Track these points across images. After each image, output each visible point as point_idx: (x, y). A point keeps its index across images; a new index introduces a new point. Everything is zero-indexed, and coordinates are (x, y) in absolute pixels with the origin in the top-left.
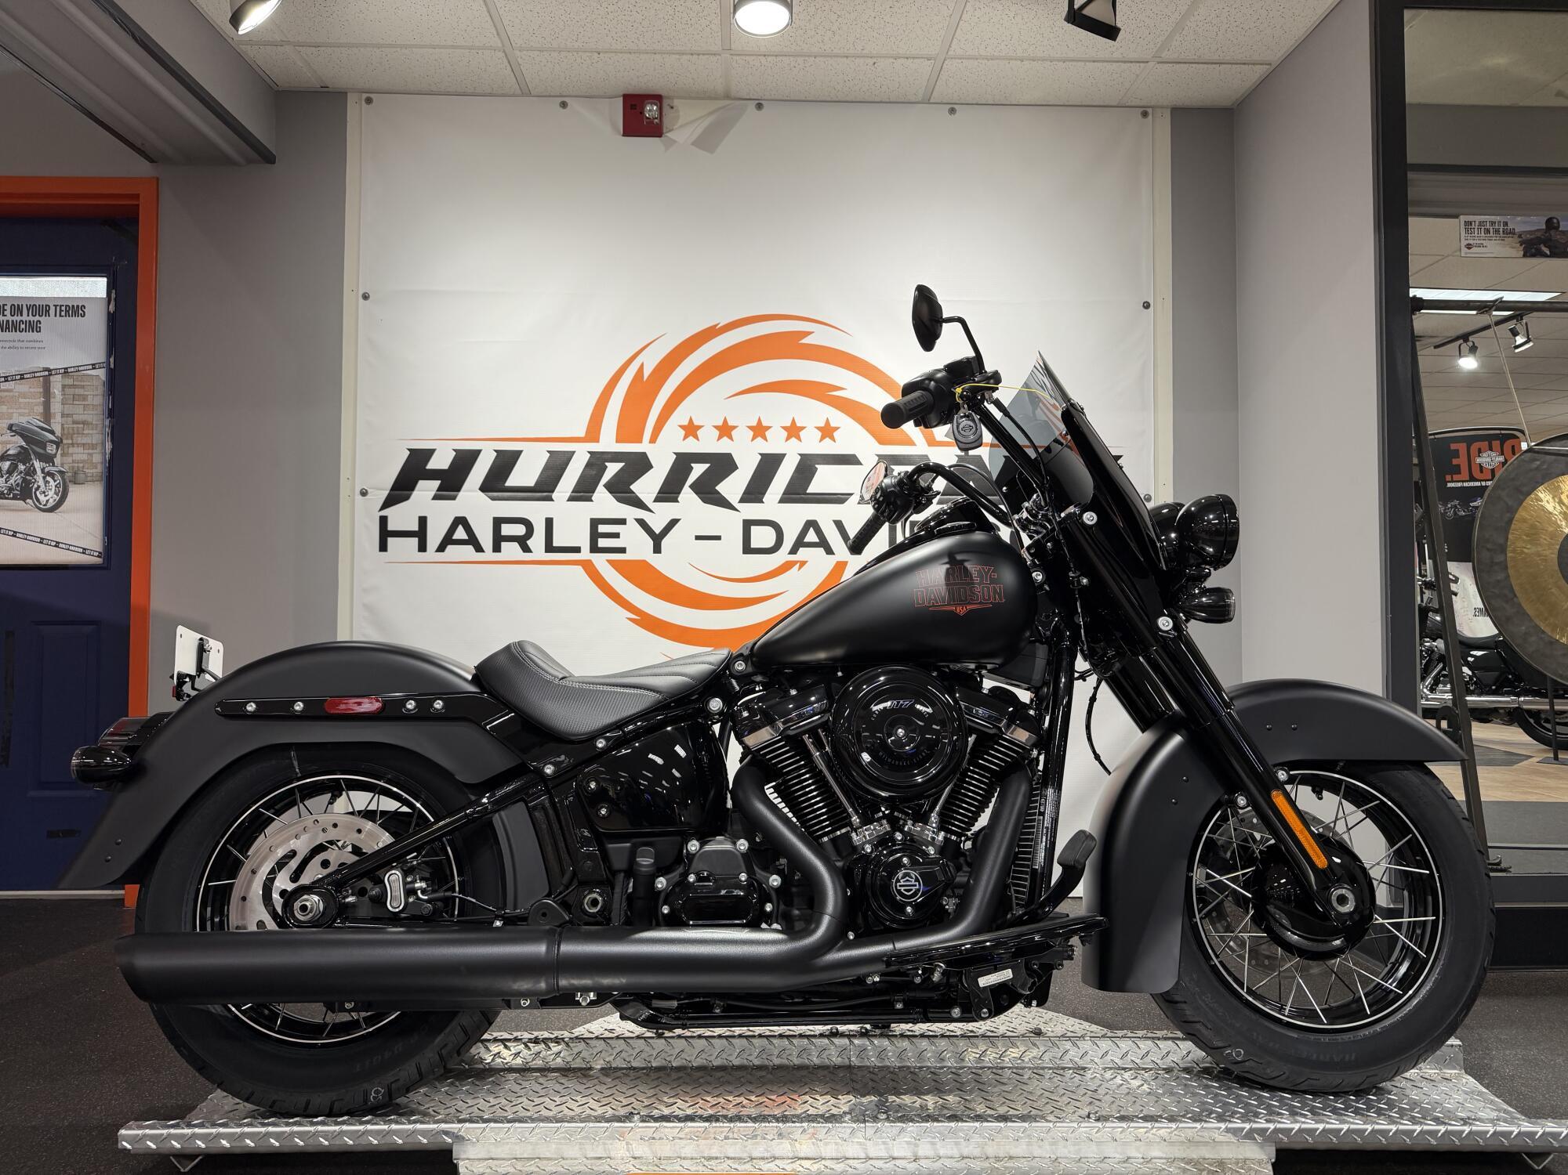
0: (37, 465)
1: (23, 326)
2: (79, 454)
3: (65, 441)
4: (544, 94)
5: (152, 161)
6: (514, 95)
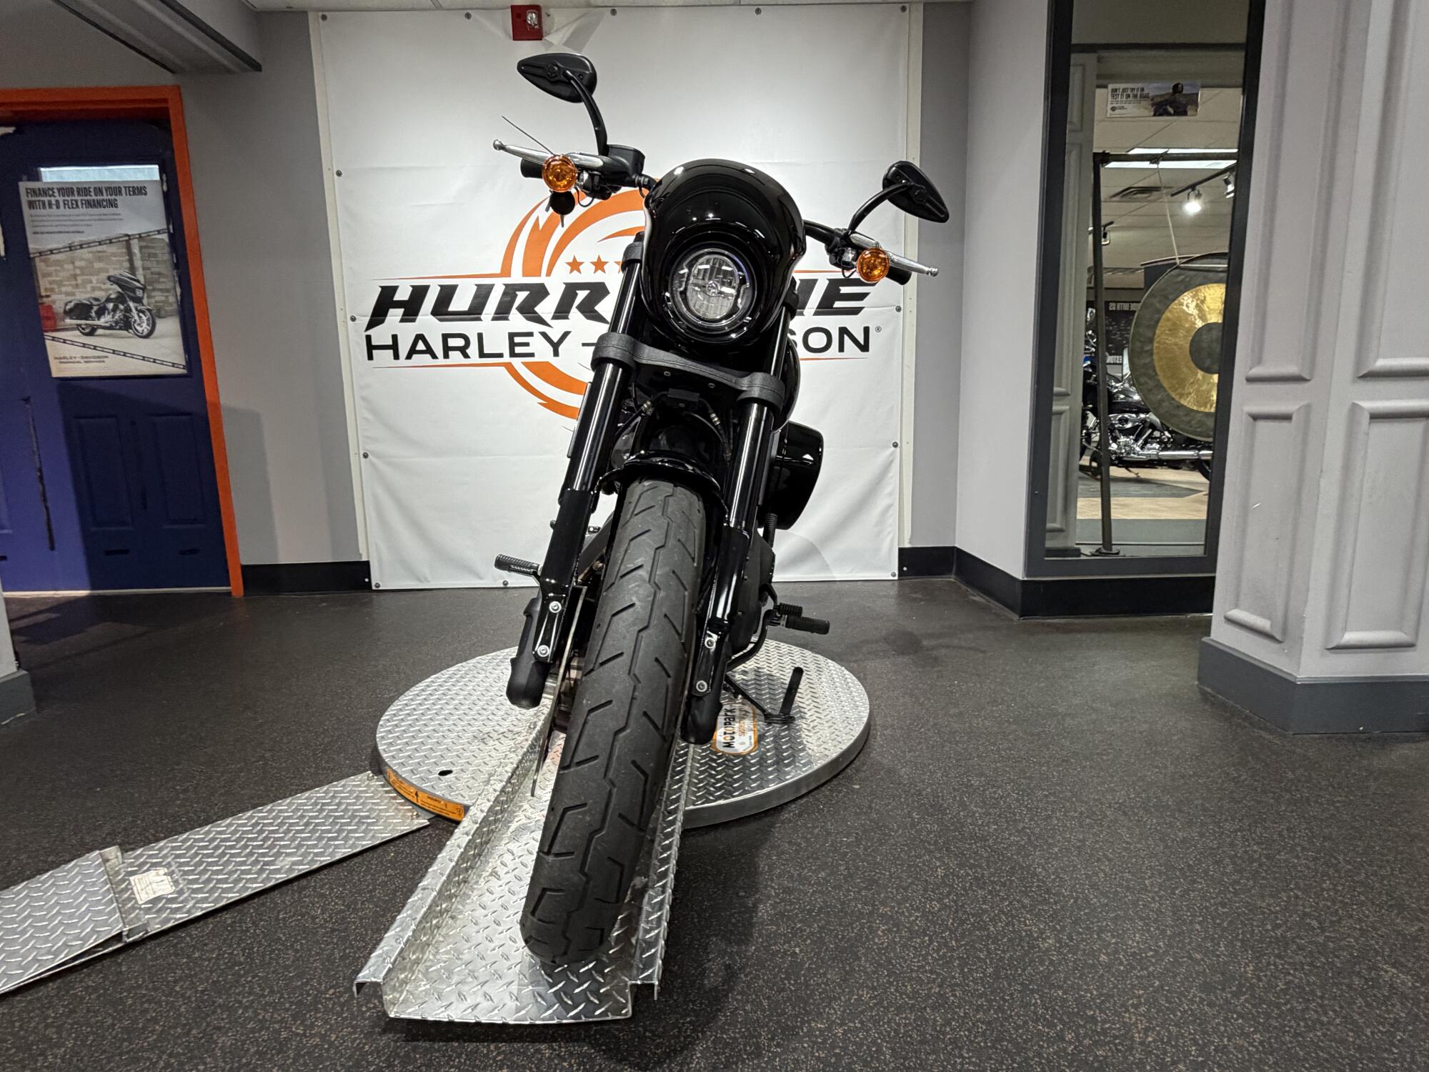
0: (132, 305)
1: (105, 203)
2: (159, 297)
3: (148, 288)
4: (453, 7)
5: (171, 71)
6: (430, 9)
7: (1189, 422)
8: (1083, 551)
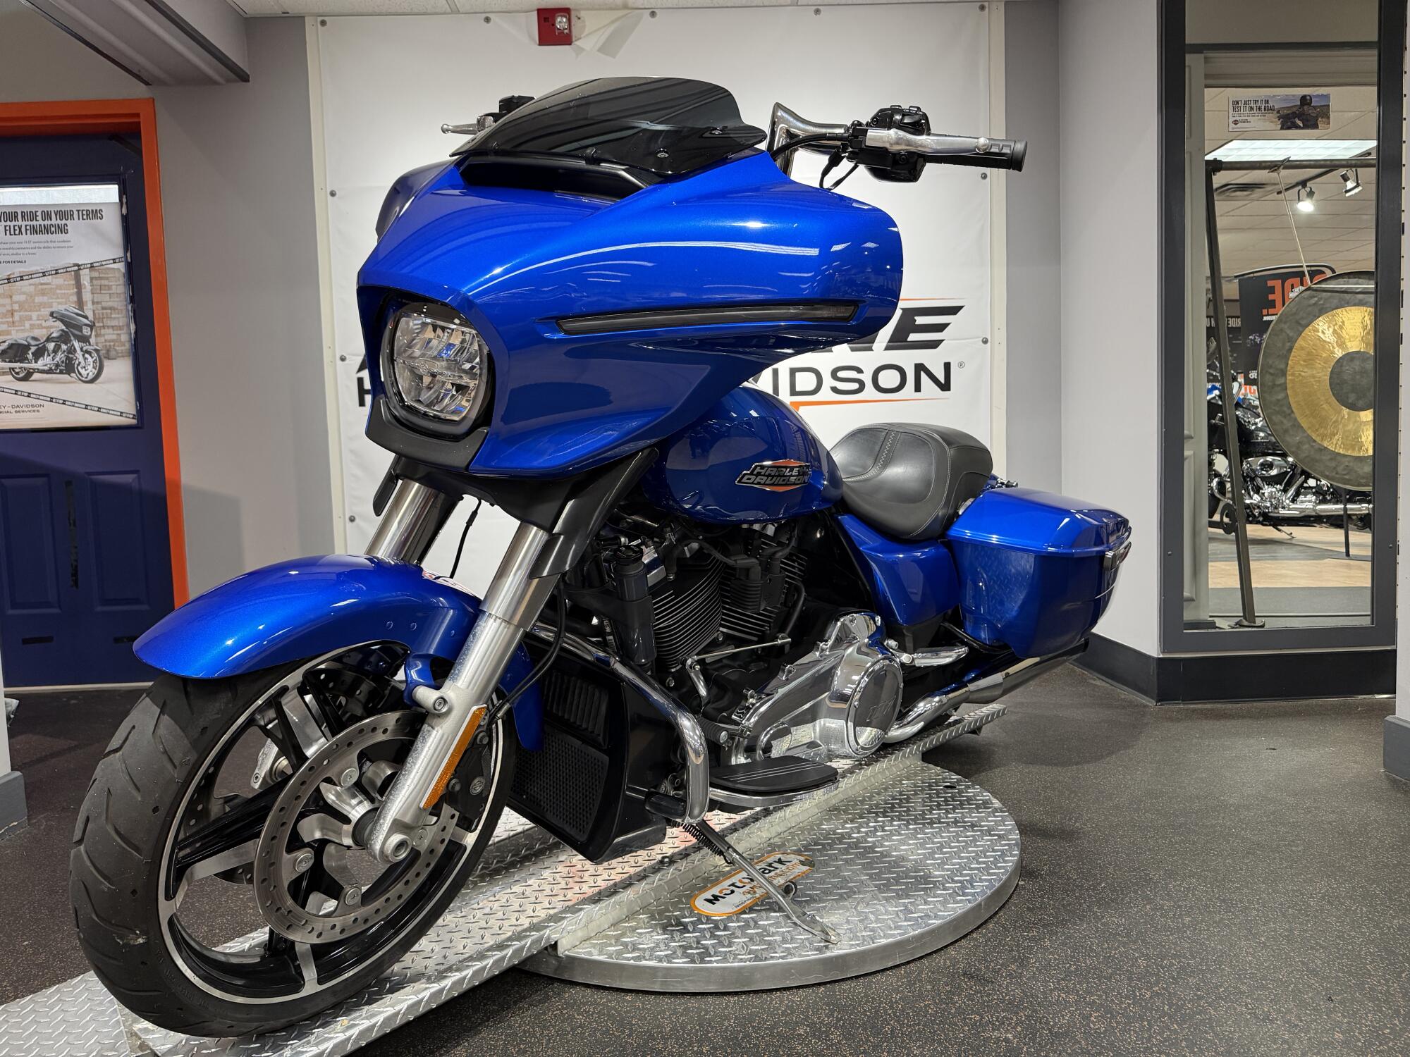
0: (77, 344)
1: (53, 229)
2: (109, 335)
3: (97, 324)
4: (472, 11)
5: (147, 83)
6: (445, 13)
7: (1335, 468)
8: (1217, 625)
